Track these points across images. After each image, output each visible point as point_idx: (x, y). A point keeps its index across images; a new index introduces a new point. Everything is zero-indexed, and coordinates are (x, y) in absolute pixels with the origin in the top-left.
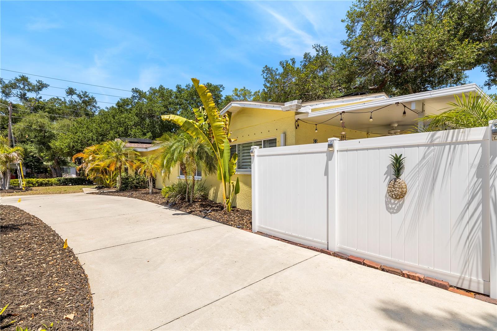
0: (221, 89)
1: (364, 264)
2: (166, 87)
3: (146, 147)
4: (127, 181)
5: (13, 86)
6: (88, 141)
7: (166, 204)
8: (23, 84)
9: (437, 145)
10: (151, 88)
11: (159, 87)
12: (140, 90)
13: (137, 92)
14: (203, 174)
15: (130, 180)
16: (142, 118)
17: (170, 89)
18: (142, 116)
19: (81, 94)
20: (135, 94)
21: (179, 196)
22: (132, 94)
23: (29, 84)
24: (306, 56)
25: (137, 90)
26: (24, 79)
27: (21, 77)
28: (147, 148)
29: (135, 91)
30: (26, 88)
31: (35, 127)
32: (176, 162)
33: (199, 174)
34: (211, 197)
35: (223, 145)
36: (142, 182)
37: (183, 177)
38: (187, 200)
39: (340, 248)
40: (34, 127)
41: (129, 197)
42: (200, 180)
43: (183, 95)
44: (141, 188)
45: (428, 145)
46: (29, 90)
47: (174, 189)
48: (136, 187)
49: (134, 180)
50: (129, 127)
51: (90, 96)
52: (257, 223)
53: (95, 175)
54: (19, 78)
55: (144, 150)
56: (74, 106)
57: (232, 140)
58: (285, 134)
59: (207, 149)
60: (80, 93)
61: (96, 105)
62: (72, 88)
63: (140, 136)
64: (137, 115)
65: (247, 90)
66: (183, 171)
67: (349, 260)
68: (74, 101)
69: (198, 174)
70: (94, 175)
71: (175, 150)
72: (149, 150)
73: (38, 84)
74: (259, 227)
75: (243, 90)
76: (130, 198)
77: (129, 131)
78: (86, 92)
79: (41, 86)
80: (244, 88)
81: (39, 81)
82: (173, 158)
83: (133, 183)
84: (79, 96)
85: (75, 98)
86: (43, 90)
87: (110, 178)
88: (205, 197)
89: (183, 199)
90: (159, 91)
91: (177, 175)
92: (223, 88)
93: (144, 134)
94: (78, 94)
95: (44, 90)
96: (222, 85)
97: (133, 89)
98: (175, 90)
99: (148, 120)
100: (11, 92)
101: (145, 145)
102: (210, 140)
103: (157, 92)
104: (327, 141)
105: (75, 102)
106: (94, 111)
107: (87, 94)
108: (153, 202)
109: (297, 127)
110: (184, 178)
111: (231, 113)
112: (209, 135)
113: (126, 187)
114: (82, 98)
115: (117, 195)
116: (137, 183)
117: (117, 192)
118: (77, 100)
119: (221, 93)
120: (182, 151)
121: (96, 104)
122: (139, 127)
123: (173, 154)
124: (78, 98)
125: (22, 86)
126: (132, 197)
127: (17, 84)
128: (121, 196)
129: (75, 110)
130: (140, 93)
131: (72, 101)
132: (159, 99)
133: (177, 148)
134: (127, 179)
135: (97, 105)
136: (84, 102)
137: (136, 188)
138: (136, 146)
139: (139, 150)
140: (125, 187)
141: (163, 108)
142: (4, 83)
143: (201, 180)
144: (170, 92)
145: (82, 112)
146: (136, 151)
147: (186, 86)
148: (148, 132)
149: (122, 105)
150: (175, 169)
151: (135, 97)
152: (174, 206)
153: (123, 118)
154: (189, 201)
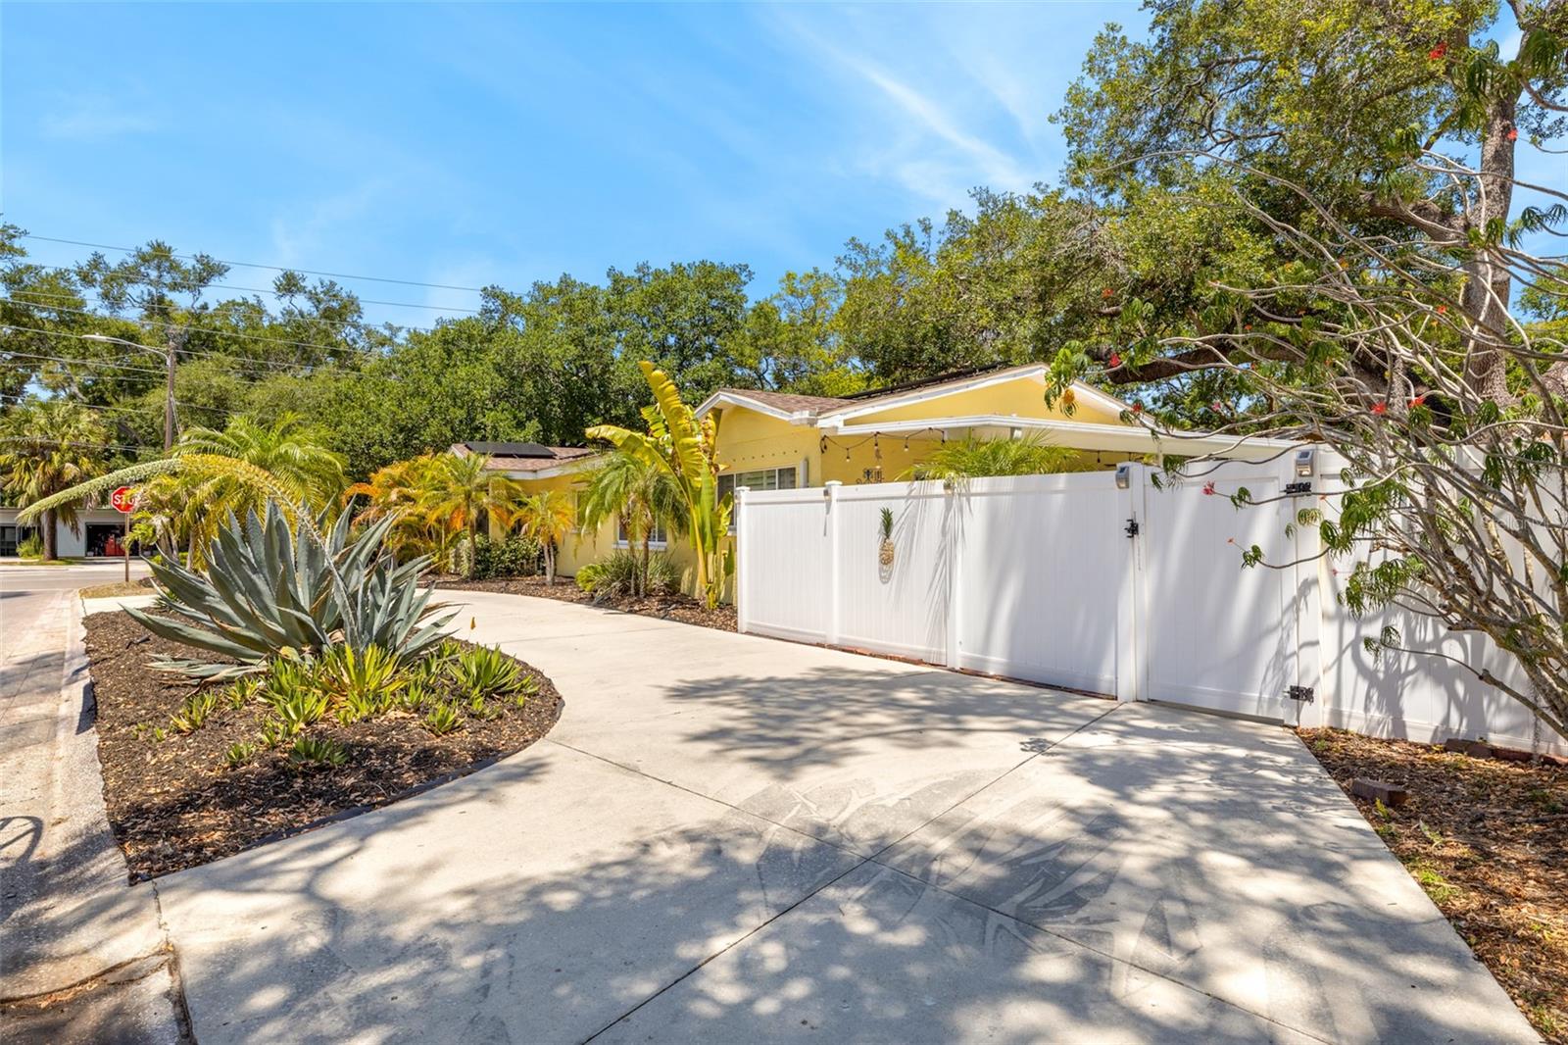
0: (743, 278)
1: (857, 653)
2: (577, 277)
3: (535, 468)
4: (488, 555)
5: (130, 275)
6: (369, 446)
7: (591, 600)
8: (158, 267)
9: (914, 497)
10: (535, 284)
11: (558, 281)
12: (505, 291)
13: (496, 296)
14: (669, 537)
15: (495, 553)
16: (513, 378)
17: (592, 285)
18: (512, 373)
19: (319, 290)
20: (490, 304)
21: (617, 584)
22: (483, 302)
23: (174, 267)
24: (954, 215)
25: (498, 291)
26: (160, 255)
27: (152, 247)
28: (535, 471)
29: (491, 293)
30: (167, 278)
31: (205, 400)
32: (608, 512)
33: (662, 538)
34: (684, 588)
35: (700, 479)
36: (523, 558)
37: (624, 545)
38: (632, 591)
39: (840, 639)
40: (201, 399)
41: (499, 591)
42: (663, 549)
43: (628, 300)
44: (520, 574)
45: (908, 497)
46: (174, 287)
47: (604, 570)
48: (509, 571)
49: (504, 553)
50: (477, 404)
51: (344, 295)
52: (744, 618)
53: (404, 540)
54: (146, 249)
55: (530, 477)
56: (298, 328)
57: (722, 467)
58: (807, 460)
59: (673, 484)
60: (315, 288)
61: (359, 320)
62: (292, 274)
63: (509, 431)
64: (499, 369)
65: (826, 276)
66: (624, 532)
67: (844, 650)
68: (296, 312)
69: (659, 537)
70: (401, 539)
71: (606, 487)
72: (542, 475)
73: (198, 266)
74: (750, 624)
75: (811, 277)
76: (504, 595)
77: (479, 416)
78: (333, 284)
79: (208, 271)
80: (816, 270)
81: (202, 256)
82: (603, 504)
83: (502, 562)
84: (313, 297)
85: (302, 303)
86: (212, 283)
87: (440, 549)
88: (672, 588)
89: (624, 591)
90: (560, 292)
91: (612, 540)
92: (750, 275)
93: (520, 425)
94: (310, 292)
95: (215, 281)
96: (747, 266)
97: (485, 289)
98: (605, 284)
99: (529, 387)
100: (124, 294)
101: (529, 463)
102: (675, 470)
103: (553, 295)
104: (824, 486)
105: (301, 314)
106: (353, 340)
107: (337, 288)
108: (559, 599)
109: (824, 448)
110: (628, 547)
111: (721, 411)
112: (673, 461)
113: (486, 569)
114: (319, 302)
115: (469, 589)
116: (512, 562)
117: (465, 581)
118: (305, 310)
119: (745, 290)
120: (621, 490)
121: (360, 317)
122: (507, 405)
123: (603, 496)
124: (310, 304)
125: (154, 274)
126: (507, 592)
127: (143, 269)
128: (480, 590)
129: (302, 341)
130: (504, 301)
131: (290, 313)
132: (559, 318)
133: (611, 482)
134: (488, 550)
135: (362, 322)
136: (328, 314)
137: (508, 574)
138: (508, 467)
139: (518, 476)
140: (483, 570)
141: (572, 347)
142: (107, 267)
143: (666, 552)
144: (590, 295)
145: (319, 347)
146: (511, 481)
147: (638, 270)
148: (529, 418)
149: (456, 342)
150: (608, 526)
151: (491, 311)
152: (606, 603)
153: (463, 380)
154: (637, 593)
